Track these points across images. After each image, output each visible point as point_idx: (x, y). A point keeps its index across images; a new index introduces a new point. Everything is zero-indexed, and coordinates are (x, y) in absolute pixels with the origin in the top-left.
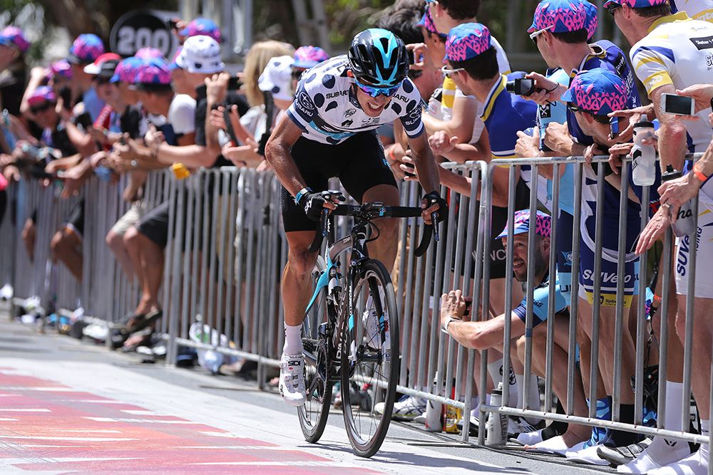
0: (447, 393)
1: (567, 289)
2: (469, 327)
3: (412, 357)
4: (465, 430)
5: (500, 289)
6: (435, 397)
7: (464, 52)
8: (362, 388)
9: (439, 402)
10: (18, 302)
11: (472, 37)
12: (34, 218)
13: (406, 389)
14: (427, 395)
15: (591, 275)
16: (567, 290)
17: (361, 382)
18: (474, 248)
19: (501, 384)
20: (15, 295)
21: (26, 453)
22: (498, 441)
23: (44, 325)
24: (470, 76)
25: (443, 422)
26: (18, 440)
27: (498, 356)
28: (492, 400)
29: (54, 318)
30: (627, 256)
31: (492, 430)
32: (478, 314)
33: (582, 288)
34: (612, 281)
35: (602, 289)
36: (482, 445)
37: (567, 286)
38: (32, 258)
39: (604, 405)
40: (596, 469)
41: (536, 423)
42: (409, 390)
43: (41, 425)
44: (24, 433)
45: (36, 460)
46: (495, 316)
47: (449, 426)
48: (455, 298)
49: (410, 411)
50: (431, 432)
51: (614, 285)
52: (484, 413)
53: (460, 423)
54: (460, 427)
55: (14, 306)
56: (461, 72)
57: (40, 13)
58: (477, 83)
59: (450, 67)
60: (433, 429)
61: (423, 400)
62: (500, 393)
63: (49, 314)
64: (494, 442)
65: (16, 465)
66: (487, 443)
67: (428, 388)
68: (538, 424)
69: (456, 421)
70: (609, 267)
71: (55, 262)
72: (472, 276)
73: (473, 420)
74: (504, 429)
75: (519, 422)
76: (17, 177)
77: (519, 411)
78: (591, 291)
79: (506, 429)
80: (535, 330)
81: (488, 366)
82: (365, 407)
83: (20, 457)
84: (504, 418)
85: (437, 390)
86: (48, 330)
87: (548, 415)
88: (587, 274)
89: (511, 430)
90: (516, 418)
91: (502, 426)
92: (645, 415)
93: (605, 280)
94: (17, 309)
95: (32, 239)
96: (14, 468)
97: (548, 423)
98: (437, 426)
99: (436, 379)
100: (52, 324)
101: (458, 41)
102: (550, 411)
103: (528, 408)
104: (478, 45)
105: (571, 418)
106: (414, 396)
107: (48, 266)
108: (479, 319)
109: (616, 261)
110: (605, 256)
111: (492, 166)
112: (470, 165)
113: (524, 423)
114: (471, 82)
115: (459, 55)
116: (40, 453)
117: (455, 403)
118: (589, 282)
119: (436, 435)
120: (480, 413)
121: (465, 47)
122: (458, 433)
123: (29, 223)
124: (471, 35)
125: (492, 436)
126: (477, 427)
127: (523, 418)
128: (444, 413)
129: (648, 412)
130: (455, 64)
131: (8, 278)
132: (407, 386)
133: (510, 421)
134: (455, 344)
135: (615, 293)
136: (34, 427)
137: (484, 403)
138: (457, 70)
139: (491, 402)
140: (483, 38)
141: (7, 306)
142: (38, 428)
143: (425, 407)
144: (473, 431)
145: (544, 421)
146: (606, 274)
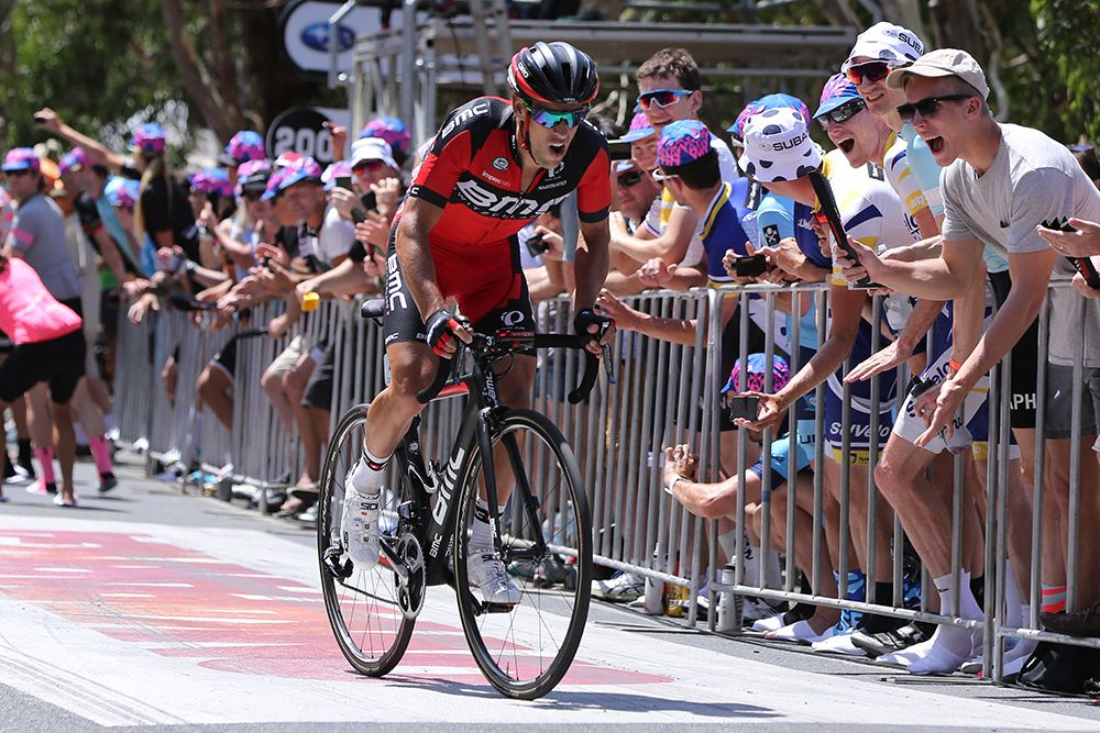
0: (670, 568)
1: (810, 440)
2: (700, 491)
3: (627, 525)
4: (692, 613)
5: (732, 444)
6: (655, 573)
7: (678, 156)
8: (566, 562)
9: (661, 580)
10: (156, 456)
11: (688, 139)
12: (177, 358)
13: (620, 563)
14: (647, 571)
15: (840, 429)
16: (809, 442)
17: (566, 555)
18: (701, 394)
19: (734, 557)
20: (150, 449)
21: (165, 637)
22: (731, 626)
23: (186, 484)
24: (686, 184)
25: (665, 603)
26: (155, 620)
27: (731, 525)
28: (725, 577)
29: (197, 475)
30: (882, 405)
31: (724, 613)
32: (706, 474)
33: (828, 444)
34: (866, 435)
35: (853, 445)
36: (714, 632)
37: (809, 437)
38: (173, 403)
39: (856, 577)
40: (848, 660)
41: (777, 604)
42: (624, 565)
43: (181, 603)
44: (162, 612)
45: (176, 645)
46: (728, 477)
47: (672, 608)
48: (682, 453)
49: (625, 591)
50: (651, 615)
51: (867, 440)
52: (715, 592)
53: (685, 605)
54: (686, 610)
55: (150, 459)
56: (674, 179)
57: (183, 110)
58: (695, 192)
59: (661, 171)
60: (652, 611)
61: (641, 576)
62: (733, 568)
63: (191, 471)
64: (727, 628)
65: (153, 650)
66: (719, 626)
67: (647, 562)
68: (778, 607)
69: (680, 602)
70: (862, 419)
71: (199, 408)
72: (699, 429)
73: (702, 601)
74: (738, 612)
75: (757, 603)
76: (156, 307)
77: (756, 591)
78: (839, 448)
79: (741, 611)
80: (774, 495)
81: (719, 538)
82: (570, 584)
83: (157, 640)
84: (738, 599)
85: (657, 565)
86: (190, 489)
87: (791, 595)
88: (835, 428)
89: (746, 613)
90: (753, 599)
91: (736, 608)
92: (905, 594)
93: (858, 434)
94: (154, 464)
95: (173, 380)
96: (151, 653)
97: (792, 605)
98: (658, 607)
99: (656, 552)
100: (195, 483)
101: (671, 143)
102: (792, 591)
103: (766, 587)
104: (695, 149)
105: (818, 599)
106: (629, 571)
107: (192, 411)
108: (707, 481)
109: (868, 411)
110: (855, 405)
111: (721, 294)
112: (695, 292)
113: (762, 605)
114: (686, 191)
115: (673, 159)
116: (181, 637)
117: (680, 580)
118: (837, 438)
119: (657, 620)
120: (710, 593)
121: (679, 151)
122: (683, 617)
123: (171, 361)
124: (687, 135)
125: (724, 621)
126: (706, 609)
127: (762, 599)
128: (667, 592)
129: (910, 589)
130: (668, 170)
131: (143, 428)
132: (621, 560)
133: (746, 602)
134: (680, 506)
135: (867, 449)
136: (174, 605)
137: (715, 580)
138: (669, 177)
139: (723, 579)
140: (701, 139)
141: (142, 459)
142: (178, 606)
143: (644, 585)
144: (702, 614)
145: (787, 602)
146: (859, 427)
